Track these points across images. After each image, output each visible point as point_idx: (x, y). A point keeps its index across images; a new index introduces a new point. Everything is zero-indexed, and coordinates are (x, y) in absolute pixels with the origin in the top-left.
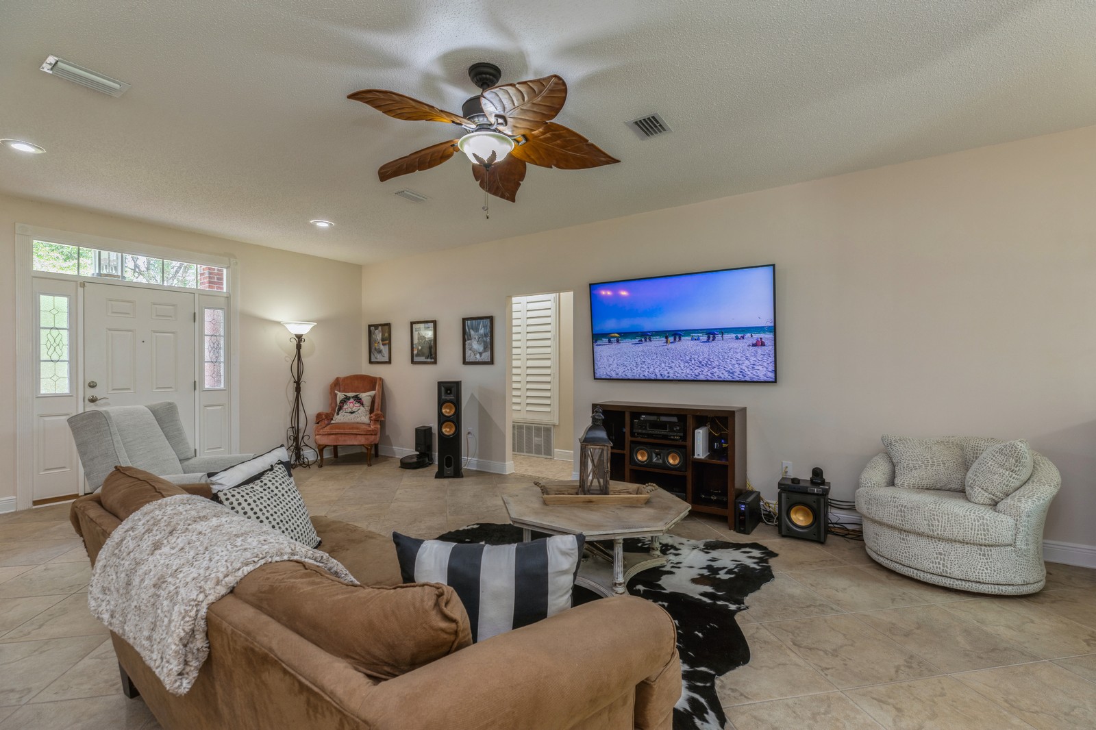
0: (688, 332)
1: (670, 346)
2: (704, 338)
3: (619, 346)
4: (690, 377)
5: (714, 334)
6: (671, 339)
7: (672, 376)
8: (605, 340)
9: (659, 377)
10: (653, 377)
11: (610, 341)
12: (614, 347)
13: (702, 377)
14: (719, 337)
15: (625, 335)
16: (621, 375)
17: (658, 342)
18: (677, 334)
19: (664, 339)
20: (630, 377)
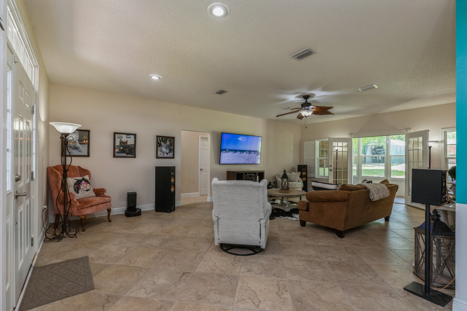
0: (245, 151)
1: (241, 154)
2: (248, 153)
3: (228, 153)
4: (244, 163)
5: (250, 152)
6: (241, 152)
7: (241, 163)
8: (225, 151)
9: (238, 163)
10: (236, 163)
11: (226, 152)
12: (227, 154)
13: (247, 163)
14: (251, 153)
15: (230, 150)
16: (228, 163)
17: (238, 153)
18: (243, 151)
19: (240, 152)
20: (230, 163)
